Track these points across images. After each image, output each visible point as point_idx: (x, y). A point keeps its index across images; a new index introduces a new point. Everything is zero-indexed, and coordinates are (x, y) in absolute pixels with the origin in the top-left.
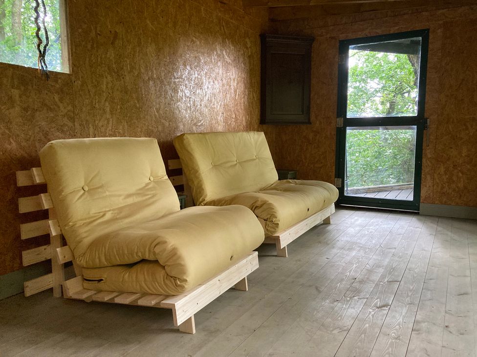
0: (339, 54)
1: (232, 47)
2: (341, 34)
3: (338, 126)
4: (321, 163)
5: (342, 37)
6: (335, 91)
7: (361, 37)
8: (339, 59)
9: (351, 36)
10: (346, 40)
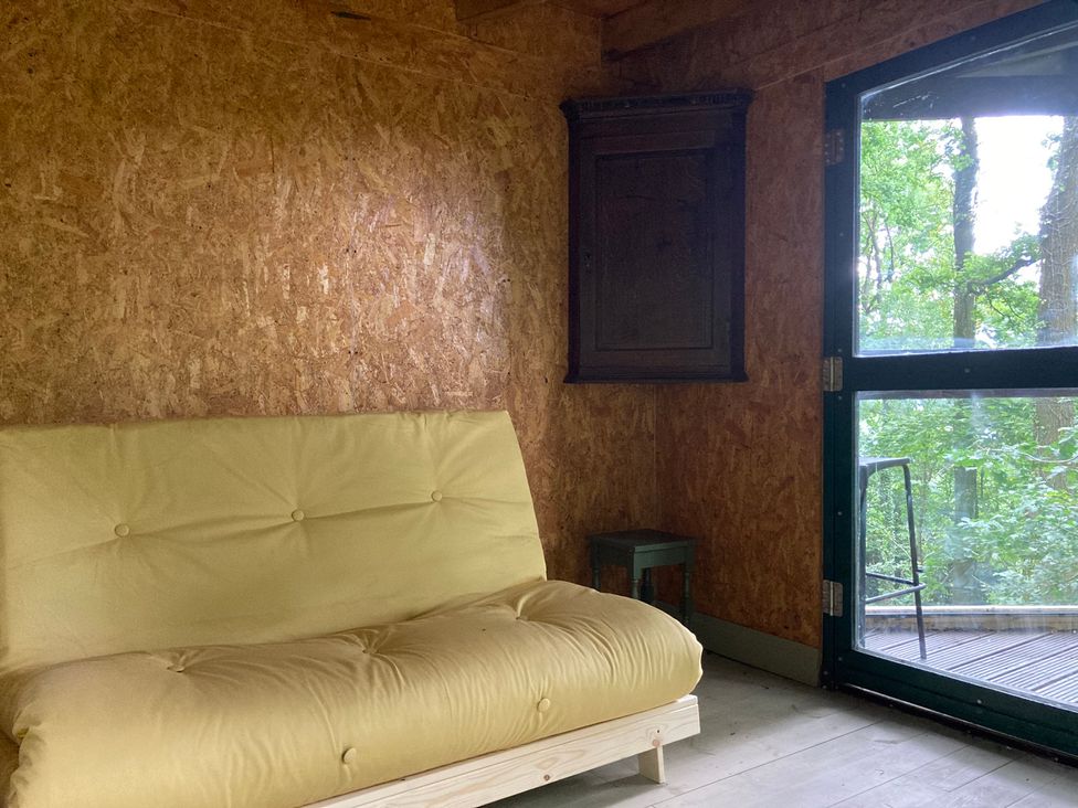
0: (826, 132)
1: (407, 149)
2: (828, 59)
3: (826, 388)
4: (780, 518)
5: (833, 68)
6: (816, 263)
7: (893, 55)
8: (825, 149)
9: (862, 58)
10: (843, 80)
